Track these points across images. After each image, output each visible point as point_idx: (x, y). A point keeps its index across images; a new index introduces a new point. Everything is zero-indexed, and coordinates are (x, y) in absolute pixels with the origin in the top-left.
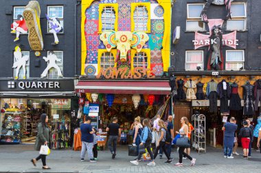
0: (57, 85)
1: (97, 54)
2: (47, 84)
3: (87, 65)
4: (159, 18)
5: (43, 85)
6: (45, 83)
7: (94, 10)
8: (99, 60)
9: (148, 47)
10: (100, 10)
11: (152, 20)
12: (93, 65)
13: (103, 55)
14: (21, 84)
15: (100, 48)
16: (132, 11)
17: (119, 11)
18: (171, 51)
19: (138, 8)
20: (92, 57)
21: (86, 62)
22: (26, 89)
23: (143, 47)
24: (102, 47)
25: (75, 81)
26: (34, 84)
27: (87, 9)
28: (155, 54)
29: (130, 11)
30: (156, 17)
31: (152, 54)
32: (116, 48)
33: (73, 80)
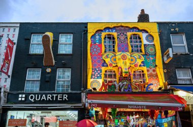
0: (65, 97)
1: (101, 71)
2: (57, 97)
3: (92, 80)
4: (150, 43)
5: (52, 97)
6: (55, 95)
7: (97, 37)
8: (103, 76)
9: (144, 66)
10: (103, 37)
11: (145, 45)
12: (98, 80)
13: (106, 71)
14: (32, 97)
15: (103, 66)
16: (129, 38)
17: (118, 38)
18: (164, 69)
19: (132, 36)
20: (97, 73)
21: (92, 78)
22: (35, 102)
23: (140, 66)
24: (105, 65)
25: (82, 94)
26: (44, 97)
27: (92, 36)
28: (151, 71)
29: (127, 38)
30: (148, 43)
31: (148, 71)
32: (117, 66)
33: (80, 93)
